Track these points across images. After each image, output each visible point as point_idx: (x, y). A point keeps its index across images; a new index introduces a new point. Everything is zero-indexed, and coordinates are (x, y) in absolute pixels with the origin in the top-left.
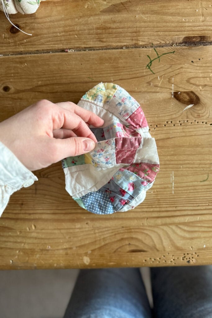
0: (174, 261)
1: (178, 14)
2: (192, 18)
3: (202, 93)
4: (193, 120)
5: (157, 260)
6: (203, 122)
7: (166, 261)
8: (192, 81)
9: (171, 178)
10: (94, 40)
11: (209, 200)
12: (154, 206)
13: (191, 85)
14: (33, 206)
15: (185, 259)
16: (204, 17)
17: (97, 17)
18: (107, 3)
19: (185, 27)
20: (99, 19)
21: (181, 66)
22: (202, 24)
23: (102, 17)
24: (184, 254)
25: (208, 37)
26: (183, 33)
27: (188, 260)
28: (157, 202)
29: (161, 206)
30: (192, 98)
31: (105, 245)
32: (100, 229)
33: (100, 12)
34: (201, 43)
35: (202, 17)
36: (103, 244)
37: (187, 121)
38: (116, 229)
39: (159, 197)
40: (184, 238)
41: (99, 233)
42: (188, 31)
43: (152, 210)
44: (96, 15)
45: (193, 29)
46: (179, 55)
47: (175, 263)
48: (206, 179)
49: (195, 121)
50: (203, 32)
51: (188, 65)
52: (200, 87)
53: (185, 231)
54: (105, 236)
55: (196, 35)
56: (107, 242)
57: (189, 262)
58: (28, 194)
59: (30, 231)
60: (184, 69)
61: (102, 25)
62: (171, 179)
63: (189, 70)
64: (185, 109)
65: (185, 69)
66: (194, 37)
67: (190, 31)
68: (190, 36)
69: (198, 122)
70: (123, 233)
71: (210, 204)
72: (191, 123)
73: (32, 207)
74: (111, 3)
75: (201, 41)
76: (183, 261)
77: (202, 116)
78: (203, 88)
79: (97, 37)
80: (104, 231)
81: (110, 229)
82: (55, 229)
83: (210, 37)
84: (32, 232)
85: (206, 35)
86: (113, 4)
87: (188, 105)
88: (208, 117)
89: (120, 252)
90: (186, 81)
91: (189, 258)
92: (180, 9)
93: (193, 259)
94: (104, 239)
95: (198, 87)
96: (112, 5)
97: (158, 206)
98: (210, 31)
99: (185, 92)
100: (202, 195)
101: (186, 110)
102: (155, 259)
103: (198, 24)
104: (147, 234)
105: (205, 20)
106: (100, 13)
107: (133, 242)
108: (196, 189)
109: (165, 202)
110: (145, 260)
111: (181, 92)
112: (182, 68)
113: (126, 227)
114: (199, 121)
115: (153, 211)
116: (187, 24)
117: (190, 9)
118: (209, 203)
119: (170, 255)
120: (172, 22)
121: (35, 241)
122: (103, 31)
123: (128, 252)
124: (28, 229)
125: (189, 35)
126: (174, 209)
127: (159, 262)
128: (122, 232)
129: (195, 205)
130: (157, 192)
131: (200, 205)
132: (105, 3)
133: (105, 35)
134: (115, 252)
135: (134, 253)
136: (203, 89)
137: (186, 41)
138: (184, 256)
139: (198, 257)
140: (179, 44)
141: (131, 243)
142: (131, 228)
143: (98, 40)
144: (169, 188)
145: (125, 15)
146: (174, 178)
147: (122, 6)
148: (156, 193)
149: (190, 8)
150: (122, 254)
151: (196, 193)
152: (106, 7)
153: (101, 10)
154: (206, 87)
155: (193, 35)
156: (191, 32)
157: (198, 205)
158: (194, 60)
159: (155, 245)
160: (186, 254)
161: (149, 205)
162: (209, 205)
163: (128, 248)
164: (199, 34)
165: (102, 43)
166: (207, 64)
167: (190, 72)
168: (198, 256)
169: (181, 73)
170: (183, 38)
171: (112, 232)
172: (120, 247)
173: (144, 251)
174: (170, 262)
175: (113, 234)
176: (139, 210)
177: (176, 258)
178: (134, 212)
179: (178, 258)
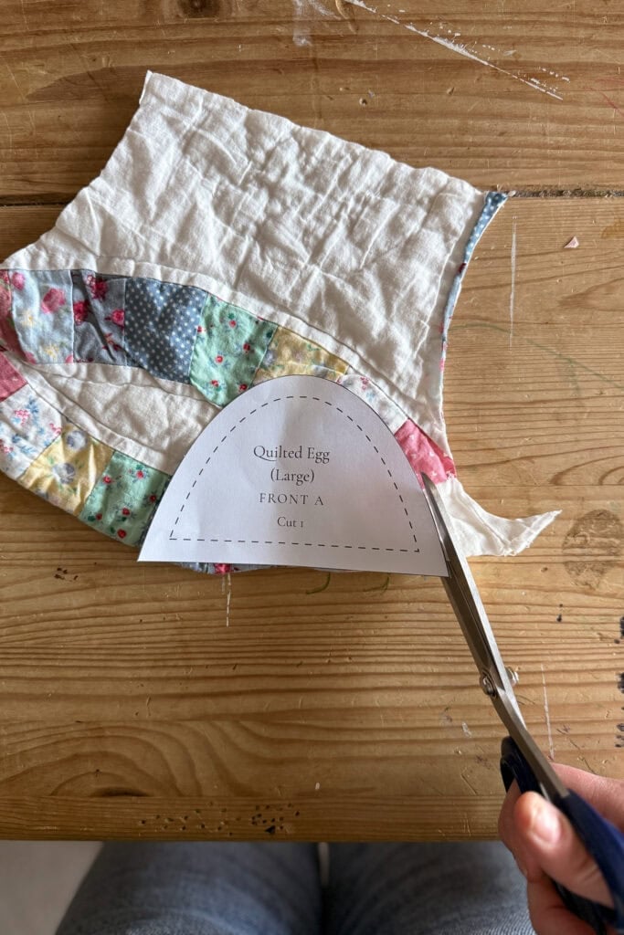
0: (227, 827)
5: (179, 820)
7: (203, 826)
9: (224, 579)
10: (10, 176)
11: (331, 648)
12: (171, 663)
15: (260, 821)
16: (322, 120)
17: (17, 113)
18: (48, 72)
20: (25, 118)
23: (34, 112)
24: (258, 808)
27: (270, 824)
28: (180, 650)
29: (192, 663)
31: (25, 773)
32: (11, 725)
33: (28, 97)
35: (316, 120)
36: (20, 769)
38: (58, 727)
39: (187, 637)
40: (256, 760)
43: (164, 673)
44: (15, 106)
47: (231, 834)
48: (322, 586)
53: (259, 738)
54: (28, 747)
56: (31, 764)
57: (271, 830)
61: (31, 134)
62: (223, 584)
70: (78, 739)
71: (332, 660)
74: (59, 72)
79: (18, 170)
80: (24, 733)
81: (41, 726)
86: (66, 75)
89: (69, 793)
91: (273, 820)
92: (255, 95)
93: (284, 825)
94: (22, 753)
96: (60, 80)
97: (181, 663)
100: (311, 633)
102: (171, 820)
104: (149, 746)
106: (27, 101)
107: (106, 767)
108: (292, 615)
109: (202, 650)
110: (143, 822)
113: (88, 723)
115: (168, 679)
117: (284, 97)
118: (330, 656)
119: (214, 807)
122: (34, 152)
123: (92, 796)
126: (230, 672)
127: (184, 828)
128: (76, 735)
129: (290, 661)
130: (182, 620)
131: (305, 661)
132: (44, 73)
133: (42, 163)
134: (55, 793)
135: (109, 800)
138: (258, 813)
139: (299, 818)
141: (101, 771)
142: (103, 725)
143: (20, 177)
144: (218, 610)
145: (98, 109)
146: (231, 581)
147: (89, 81)
148: (179, 624)
149: (285, 94)
150: (77, 802)
151: (295, 627)
152: (45, 84)
153: (30, 92)
157: (298, 661)
159: (172, 777)
160: (262, 808)
161: (155, 660)
162: (329, 663)
163: (94, 785)
165: (29, 187)
168: (297, 814)
171: (48, 737)
172: (69, 781)
173: (139, 795)
174: (217, 831)
175: (51, 741)
176: (127, 674)
177: (234, 819)
178: (111, 679)
179: (238, 819)
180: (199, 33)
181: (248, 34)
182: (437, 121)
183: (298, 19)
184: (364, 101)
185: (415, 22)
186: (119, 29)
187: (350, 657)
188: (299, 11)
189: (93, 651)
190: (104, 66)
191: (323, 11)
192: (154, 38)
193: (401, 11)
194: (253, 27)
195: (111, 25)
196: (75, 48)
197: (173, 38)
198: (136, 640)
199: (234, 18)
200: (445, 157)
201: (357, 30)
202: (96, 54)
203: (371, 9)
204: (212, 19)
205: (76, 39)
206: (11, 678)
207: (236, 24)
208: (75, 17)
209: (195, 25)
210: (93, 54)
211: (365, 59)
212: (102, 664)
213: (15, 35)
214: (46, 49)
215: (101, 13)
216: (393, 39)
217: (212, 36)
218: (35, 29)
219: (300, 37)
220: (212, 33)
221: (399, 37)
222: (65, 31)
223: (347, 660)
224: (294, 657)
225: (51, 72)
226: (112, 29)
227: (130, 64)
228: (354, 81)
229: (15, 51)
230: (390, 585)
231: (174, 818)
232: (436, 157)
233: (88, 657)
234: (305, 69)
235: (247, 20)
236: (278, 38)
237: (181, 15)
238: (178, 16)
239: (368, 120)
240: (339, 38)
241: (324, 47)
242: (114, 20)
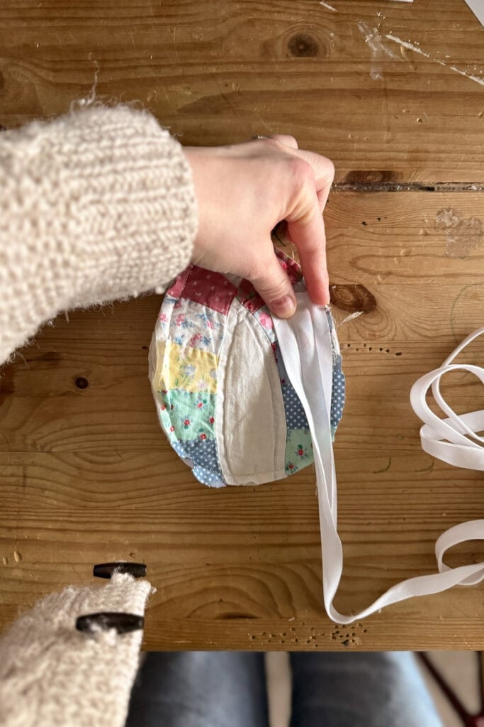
0: (314, 641)
1: (339, 125)
2: (366, 135)
3: (383, 288)
4: (359, 344)
5: (279, 636)
6: (381, 349)
7: (297, 640)
8: (361, 263)
11: (391, 512)
12: (275, 521)
13: (360, 272)
14: (19, 511)
15: (338, 636)
16: (390, 133)
17: (170, 122)
18: (193, 93)
19: (353, 150)
20: (175, 126)
21: (341, 231)
22: (385, 146)
23: (182, 122)
24: (336, 627)
25: (398, 173)
26: (348, 162)
27: (345, 639)
28: (282, 512)
29: (290, 521)
30: (360, 298)
31: (167, 602)
32: (158, 566)
33: (177, 110)
34: (383, 185)
35: (386, 133)
36: (164, 599)
37: (349, 345)
38: (193, 568)
39: (288, 503)
41: (156, 575)
42: (358, 160)
43: (271, 528)
44: (168, 117)
45: (369, 155)
46: (337, 208)
47: (316, 646)
48: (385, 467)
49: (365, 345)
50: (389, 163)
51: (355, 230)
52: (379, 277)
54: (170, 583)
55: (373, 169)
56: (173, 595)
57: (346, 643)
58: (9, 484)
59: (9, 565)
60: (346, 239)
63: (356, 241)
64: (345, 320)
65: (349, 239)
66: (369, 173)
67: (362, 160)
68: (362, 170)
69: (370, 349)
70: (207, 577)
71: (392, 521)
72: (357, 350)
73: (15, 513)
74: (201, 94)
75: (382, 181)
76: (335, 641)
77: (381, 337)
78: (384, 279)
80: (167, 573)
81: (180, 567)
82: (62, 563)
83: (402, 174)
84: (12, 568)
85: (395, 170)
86: (206, 95)
87: (352, 312)
88: (393, 339)
89: (200, 617)
90: (350, 262)
91: (348, 636)
92: (342, 114)
93: (355, 639)
94: (166, 588)
95: (374, 277)
96: (202, 99)
97: (283, 521)
98: (402, 163)
99: (346, 286)
100: (377, 502)
101: (348, 322)
102: (273, 636)
103: (378, 146)
104: (259, 582)
105: (392, 140)
106: (177, 113)
107: (228, 597)
108: (363, 488)
109: (298, 512)
110: (253, 637)
111: (337, 286)
112: (342, 235)
113: (215, 565)
114: (373, 347)
115: (272, 533)
116: (356, 146)
117: (363, 116)
118: (391, 518)
119: (305, 626)
120: (326, 139)
121: (19, 588)
123: (217, 618)
124: (4, 560)
125: (359, 167)
127: (283, 642)
128: (206, 574)
129: (361, 522)
130: (283, 490)
131: (373, 522)
132: (189, 93)
134: (189, 617)
135: (229, 621)
136: (384, 282)
137: (352, 179)
138: (337, 630)
139: (366, 634)
140: (338, 185)
141: (223, 600)
142: (226, 566)
144: (310, 483)
145: (229, 121)
147: (222, 101)
149: (364, 114)
150: (206, 623)
151: (366, 497)
152: (191, 102)
153: (179, 107)
154: (391, 276)
155: (368, 168)
156: (364, 162)
157: (367, 522)
158: (367, 221)
159: (275, 605)
160: (340, 627)
161: (264, 519)
162: (390, 523)
163: (218, 611)
164: (380, 166)
166: (396, 229)
167: (359, 245)
168: (365, 631)
169: (340, 245)
170: (347, 172)
171: (185, 575)
172: (199, 608)
173: (251, 617)
174: (306, 643)
175: (187, 579)
176: (243, 529)
177: (320, 635)
178: (233, 532)
179: (323, 635)
180: (303, 68)
181: (338, 70)
182: (471, 136)
183: (373, 60)
184: (420, 120)
185: (458, 65)
186: (245, 63)
187: (404, 519)
188: (375, 54)
189: (220, 512)
190: (234, 89)
191: (391, 55)
192: (270, 71)
193: (447, 56)
194: (341, 65)
195: (239, 60)
196: (213, 76)
197: (284, 71)
198: (251, 504)
199: (328, 58)
200: (477, 161)
201: (416, 69)
202: (228, 81)
203: (425, 55)
204: (311, 58)
205: (214, 70)
206: (159, 532)
207: (329, 62)
208: (213, 53)
209: (300, 62)
210: (226, 81)
211: (421, 90)
212: (226, 521)
213: (169, 66)
214: (192, 76)
215: (232, 52)
216: (441, 76)
217: (312, 70)
218: (184, 62)
219: (375, 73)
220: (312, 68)
221: (446, 75)
222: (205, 64)
223: (402, 521)
224: (365, 519)
225: (195, 93)
226: (240, 63)
227: (253, 89)
228: (413, 105)
229: (169, 77)
230: (434, 468)
231: (276, 634)
232: (470, 161)
233: (216, 516)
234: (379, 97)
235: (336, 60)
236: (359, 74)
237: (290, 54)
238: (287, 56)
239: (422, 134)
240: (401, 74)
241: (393, 81)
242: (241, 56)
